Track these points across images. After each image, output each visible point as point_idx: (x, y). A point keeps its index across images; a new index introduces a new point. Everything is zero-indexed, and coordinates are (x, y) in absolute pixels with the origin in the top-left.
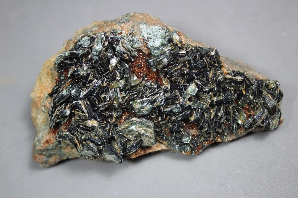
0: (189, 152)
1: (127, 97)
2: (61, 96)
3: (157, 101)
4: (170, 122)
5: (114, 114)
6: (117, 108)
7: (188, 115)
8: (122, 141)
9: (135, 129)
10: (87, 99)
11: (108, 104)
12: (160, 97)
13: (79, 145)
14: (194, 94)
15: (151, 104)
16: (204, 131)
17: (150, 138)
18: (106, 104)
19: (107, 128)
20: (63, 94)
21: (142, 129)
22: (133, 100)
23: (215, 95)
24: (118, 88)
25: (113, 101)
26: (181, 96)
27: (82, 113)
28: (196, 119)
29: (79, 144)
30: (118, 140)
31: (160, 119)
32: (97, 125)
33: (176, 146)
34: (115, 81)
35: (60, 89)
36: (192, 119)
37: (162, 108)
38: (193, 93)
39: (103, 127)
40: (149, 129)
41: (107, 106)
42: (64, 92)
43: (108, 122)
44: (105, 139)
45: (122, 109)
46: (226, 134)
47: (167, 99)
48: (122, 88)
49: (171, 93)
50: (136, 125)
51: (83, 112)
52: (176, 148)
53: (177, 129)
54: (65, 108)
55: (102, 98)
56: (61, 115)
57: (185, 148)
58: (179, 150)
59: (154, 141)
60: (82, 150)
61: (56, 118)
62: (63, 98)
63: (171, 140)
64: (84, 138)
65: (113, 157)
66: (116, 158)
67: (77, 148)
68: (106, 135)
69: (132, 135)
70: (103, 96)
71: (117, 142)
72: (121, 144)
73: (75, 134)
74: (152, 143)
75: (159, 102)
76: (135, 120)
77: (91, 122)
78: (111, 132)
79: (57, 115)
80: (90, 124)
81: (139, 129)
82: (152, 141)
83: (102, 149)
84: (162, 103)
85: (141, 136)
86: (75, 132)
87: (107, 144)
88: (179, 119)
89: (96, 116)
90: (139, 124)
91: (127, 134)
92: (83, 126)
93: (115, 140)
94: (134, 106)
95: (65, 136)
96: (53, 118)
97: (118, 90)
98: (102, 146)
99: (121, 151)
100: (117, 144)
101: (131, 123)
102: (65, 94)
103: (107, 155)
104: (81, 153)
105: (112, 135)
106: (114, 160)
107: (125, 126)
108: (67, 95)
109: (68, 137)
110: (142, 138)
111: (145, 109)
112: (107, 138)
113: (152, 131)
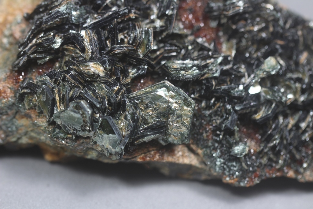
0: (236, 179)
1: (158, 53)
2: (55, 13)
3: (210, 68)
4: (219, 115)
5: (132, 72)
6: (141, 59)
7: (253, 106)
8: (136, 113)
9: (164, 96)
10: (96, 31)
11: (128, 47)
12: (215, 64)
13: (58, 104)
14: (273, 73)
15: (198, 70)
16: (271, 144)
17: (183, 124)
18: (126, 47)
19: (116, 88)
20: (60, 10)
21: (175, 100)
22: (169, 58)
23: (303, 92)
24: (152, 29)
25: (139, 45)
27: (80, 51)
28: (266, 116)
29: (60, 103)
30: (130, 110)
31: (203, 104)
32: (102, 74)
33: (218, 160)
34: (147, 21)
35: (56, 4)
36: (258, 116)
37: (214, 83)
38: (271, 70)
39: (110, 83)
40: (185, 108)
41: (126, 49)
42: (62, 9)
43: (118, 79)
44: (110, 102)
45: (149, 64)
46: (305, 165)
47: (223, 73)
48: (158, 30)
49: (234, 65)
50: (168, 91)
51: (83, 50)
52: (216, 165)
53: (230, 125)
54: (54, 36)
55: (119, 39)
56: (46, 43)
57: (232, 168)
58: (221, 169)
59: (187, 131)
60: (64, 111)
61: (32, 49)
62: (57, 17)
63: (212, 148)
64: (70, 95)
65: (111, 138)
66: (116, 142)
67: (53, 110)
68: (112, 97)
69: (155, 109)
70: (121, 36)
71: (127, 113)
72: (133, 118)
73: (59, 83)
74: (182, 135)
75: (211, 72)
76: (167, 83)
77: (95, 66)
78: (122, 95)
79: (37, 45)
80: (92, 70)
81: (171, 100)
82: (184, 130)
83: (98, 119)
84: (217, 75)
85: (170, 114)
86: (60, 79)
87: (107, 114)
88: (237, 108)
89: (104, 59)
90: (173, 92)
91: (147, 105)
92: (76, 73)
93: (124, 111)
94: (170, 64)
95: (40, 83)
96: (27, 48)
97: (151, 31)
98: (98, 115)
99: (129, 132)
100: (126, 118)
101: (160, 85)
102: (62, 11)
103: (101, 134)
104: (61, 115)
105: (123, 97)
106: (110, 147)
107: (148, 90)
108: (65, 14)
109: (45, 84)
110: (170, 120)
111: (187, 73)
112: (112, 101)
113: (189, 111)
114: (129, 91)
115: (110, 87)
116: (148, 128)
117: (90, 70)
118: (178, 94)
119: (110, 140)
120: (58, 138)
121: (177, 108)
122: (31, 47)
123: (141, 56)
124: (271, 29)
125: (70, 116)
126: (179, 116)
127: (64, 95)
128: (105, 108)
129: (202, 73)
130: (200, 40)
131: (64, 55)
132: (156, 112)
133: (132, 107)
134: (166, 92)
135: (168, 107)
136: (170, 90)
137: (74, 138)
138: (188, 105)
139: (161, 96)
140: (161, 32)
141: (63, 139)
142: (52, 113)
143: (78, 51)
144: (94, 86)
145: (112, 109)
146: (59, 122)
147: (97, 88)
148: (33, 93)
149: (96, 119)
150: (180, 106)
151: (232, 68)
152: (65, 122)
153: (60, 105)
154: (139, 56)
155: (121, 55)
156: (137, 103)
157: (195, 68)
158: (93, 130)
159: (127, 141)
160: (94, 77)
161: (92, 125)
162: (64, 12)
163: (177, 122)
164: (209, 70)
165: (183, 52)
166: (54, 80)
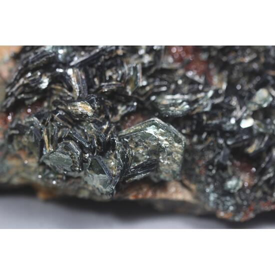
0: (231, 214)
2: (41, 53)
4: (211, 150)
5: (122, 110)
6: (130, 97)
7: (246, 140)
8: (126, 152)
10: (83, 69)
11: (117, 84)
12: (206, 99)
13: (47, 145)
14: (265, 105)
15: (188, 105)
16: (265, 178)
17: (174, 161)
18: (114, 85)
19: (105, 127)
20: (46, 49)
21: (165, 138)
24: (140, 64)
25: (127, 82)
26: (241, 108)
27: (68, 90)
28: (259, 150)
29: (49, 144)
30: (119, 149)
31: (195, 139)
32: (90, 114)
33: (212, 195)
36: (251, 150)
37: (205, 118)
39: (99, 122)
40: (176, 145)
41: (114, 87)
43: (107, 118)
44: (99, 142)
45: (138, 101)
47: (214, 107)
48: (146, 66)
49: (225, 98)
50: (158, 129)
51: (71, 89)
52: (209, 200)
53: (223, 160)
54: (41, 76)
55: (107, 76)
56: (33, 83)
57: (226, 203)
58: (215, 205)
59: (178, 168)
60: (53, 152)
61: (19, 90)
62: (44, 56)
64: (59, 136)
65: (101, 178)
66: (106, 182)
67: (42, 151)
68: (101, 136)
69: (145, 147)
70: (109, 73)
71: (117, 152)
72: (122, 157)
73: (48, 123)
74: (174, 172)
75: (201, 107)
76: (157, 120)
77: (83, 105)
78: (111, 133)
79: (24, 85)
80: (80, 109)
81: (161, 138)
82: (176, 167)
83: (87, 159)
84: (208, 109)
85: (161, 152)
86: (48, 119)
87: (97, 153)
88: (229, 143)
89: (92, 98)
90: (162, 129)
91: (137, 143)
92: (64, 114)
93: (114, 150)
94: (159, 100)
95: (28, 125)
96: (14, 89)
97: (139, 67)
98: (87, 155)
99: (119, 171)
100: (116, 157)
101: (150, 123)
102: (48, 50)
103: (91, 175)
104: (50, 157)
105: (112, 136)
106: (101, 187)
107: (137, 128)
108: (51, 53)
109: (33, 125)
110: (161, 157)
111: (177, 109)
112: (101, 140)
113: (180, 148)
114: (119, 129)
115: (99, 126)
116: (139, 166)
117: (78, 109)
118: (168, 131)
119: (100, 180)
120: (48, 178)
121: (167, 146)
122: (18, 88)
123: (130, 93)
124: (262, 60)
125: (58, 158)
126: (170, 154)
127: (52, 136)
128: (95, 148)
129: (192, 108)
130: (190, 74)
131: (52, 95)
132: (146, 150)
133: (121, 146)
134: (156, 130)
135: (158, 145)
136: (160, 128)
137: (64, 178)
138: (179, 141)
139: (151, 134)
140: (150, 67)
141: (54, 179)
142: (41, 154)
143: (66, 91)
144: (82, 125)
145: (101, 149)
146: (48, 163)
147: (86, 127)
148: (22, 134)
149: (86, 159)
150: (170, 143)
151: (223, 102)
152: (54, 163)
153: (49, 146)
154: (128, 93)
155: (109, 93)
156: (126, 142)
157: (185, 103)
158: (83, 170)
159: (118, 180)
160: (83, 117)
161: (82, 166)
162: (51, 51)
163: (168, 159)
164: (200, 105)
165: (173, 86)
166: (42, 121)
